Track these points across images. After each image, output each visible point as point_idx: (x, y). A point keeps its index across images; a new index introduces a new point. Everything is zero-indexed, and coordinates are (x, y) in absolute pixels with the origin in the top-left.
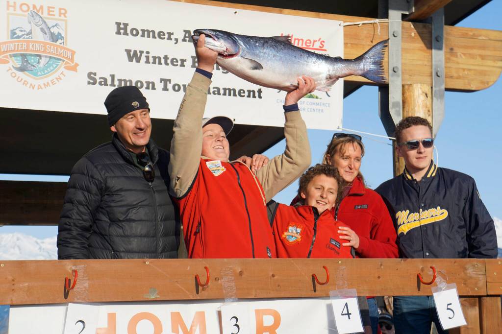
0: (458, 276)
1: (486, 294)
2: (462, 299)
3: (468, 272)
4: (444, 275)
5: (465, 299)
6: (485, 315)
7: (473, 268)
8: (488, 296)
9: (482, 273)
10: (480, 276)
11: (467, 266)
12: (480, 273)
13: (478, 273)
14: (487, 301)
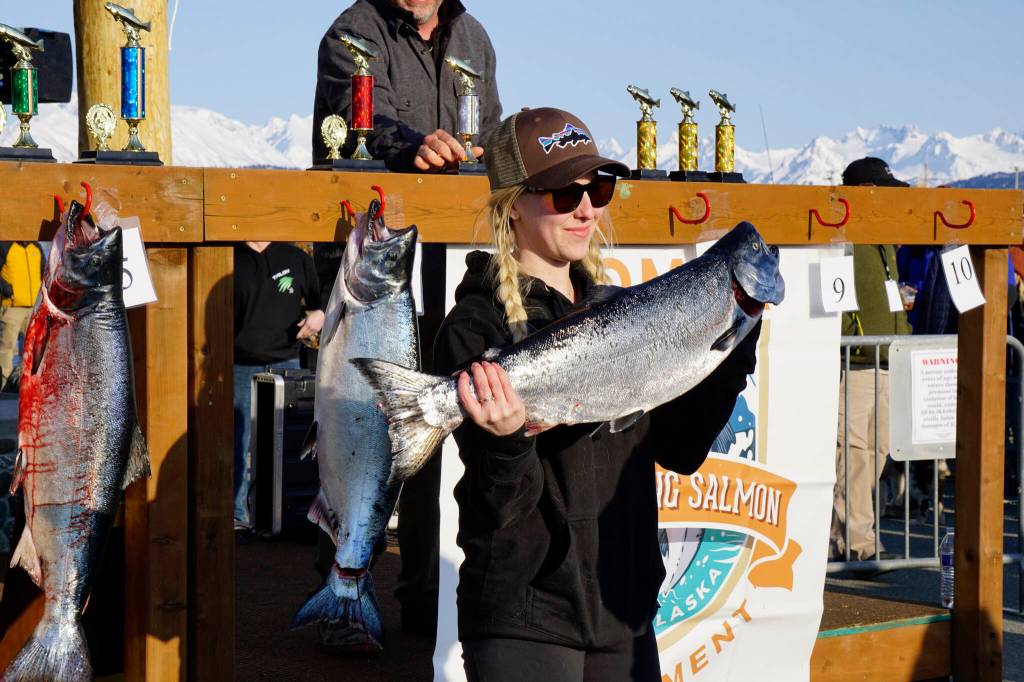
0: (144, 202)
1: (201, 240)
2: (152, 251)
3: (166, 194)
4: (115, 199)
5: (160, 249)
6: (199, 283)
7: (178, 186)
8: (206, 244)
9: (195, 196)
10: (190, 203)
11: (164, 182)
12: (190, 196)
13: (186, 196)
14: (204, 255)
